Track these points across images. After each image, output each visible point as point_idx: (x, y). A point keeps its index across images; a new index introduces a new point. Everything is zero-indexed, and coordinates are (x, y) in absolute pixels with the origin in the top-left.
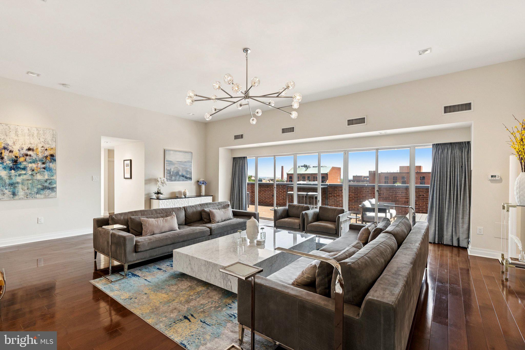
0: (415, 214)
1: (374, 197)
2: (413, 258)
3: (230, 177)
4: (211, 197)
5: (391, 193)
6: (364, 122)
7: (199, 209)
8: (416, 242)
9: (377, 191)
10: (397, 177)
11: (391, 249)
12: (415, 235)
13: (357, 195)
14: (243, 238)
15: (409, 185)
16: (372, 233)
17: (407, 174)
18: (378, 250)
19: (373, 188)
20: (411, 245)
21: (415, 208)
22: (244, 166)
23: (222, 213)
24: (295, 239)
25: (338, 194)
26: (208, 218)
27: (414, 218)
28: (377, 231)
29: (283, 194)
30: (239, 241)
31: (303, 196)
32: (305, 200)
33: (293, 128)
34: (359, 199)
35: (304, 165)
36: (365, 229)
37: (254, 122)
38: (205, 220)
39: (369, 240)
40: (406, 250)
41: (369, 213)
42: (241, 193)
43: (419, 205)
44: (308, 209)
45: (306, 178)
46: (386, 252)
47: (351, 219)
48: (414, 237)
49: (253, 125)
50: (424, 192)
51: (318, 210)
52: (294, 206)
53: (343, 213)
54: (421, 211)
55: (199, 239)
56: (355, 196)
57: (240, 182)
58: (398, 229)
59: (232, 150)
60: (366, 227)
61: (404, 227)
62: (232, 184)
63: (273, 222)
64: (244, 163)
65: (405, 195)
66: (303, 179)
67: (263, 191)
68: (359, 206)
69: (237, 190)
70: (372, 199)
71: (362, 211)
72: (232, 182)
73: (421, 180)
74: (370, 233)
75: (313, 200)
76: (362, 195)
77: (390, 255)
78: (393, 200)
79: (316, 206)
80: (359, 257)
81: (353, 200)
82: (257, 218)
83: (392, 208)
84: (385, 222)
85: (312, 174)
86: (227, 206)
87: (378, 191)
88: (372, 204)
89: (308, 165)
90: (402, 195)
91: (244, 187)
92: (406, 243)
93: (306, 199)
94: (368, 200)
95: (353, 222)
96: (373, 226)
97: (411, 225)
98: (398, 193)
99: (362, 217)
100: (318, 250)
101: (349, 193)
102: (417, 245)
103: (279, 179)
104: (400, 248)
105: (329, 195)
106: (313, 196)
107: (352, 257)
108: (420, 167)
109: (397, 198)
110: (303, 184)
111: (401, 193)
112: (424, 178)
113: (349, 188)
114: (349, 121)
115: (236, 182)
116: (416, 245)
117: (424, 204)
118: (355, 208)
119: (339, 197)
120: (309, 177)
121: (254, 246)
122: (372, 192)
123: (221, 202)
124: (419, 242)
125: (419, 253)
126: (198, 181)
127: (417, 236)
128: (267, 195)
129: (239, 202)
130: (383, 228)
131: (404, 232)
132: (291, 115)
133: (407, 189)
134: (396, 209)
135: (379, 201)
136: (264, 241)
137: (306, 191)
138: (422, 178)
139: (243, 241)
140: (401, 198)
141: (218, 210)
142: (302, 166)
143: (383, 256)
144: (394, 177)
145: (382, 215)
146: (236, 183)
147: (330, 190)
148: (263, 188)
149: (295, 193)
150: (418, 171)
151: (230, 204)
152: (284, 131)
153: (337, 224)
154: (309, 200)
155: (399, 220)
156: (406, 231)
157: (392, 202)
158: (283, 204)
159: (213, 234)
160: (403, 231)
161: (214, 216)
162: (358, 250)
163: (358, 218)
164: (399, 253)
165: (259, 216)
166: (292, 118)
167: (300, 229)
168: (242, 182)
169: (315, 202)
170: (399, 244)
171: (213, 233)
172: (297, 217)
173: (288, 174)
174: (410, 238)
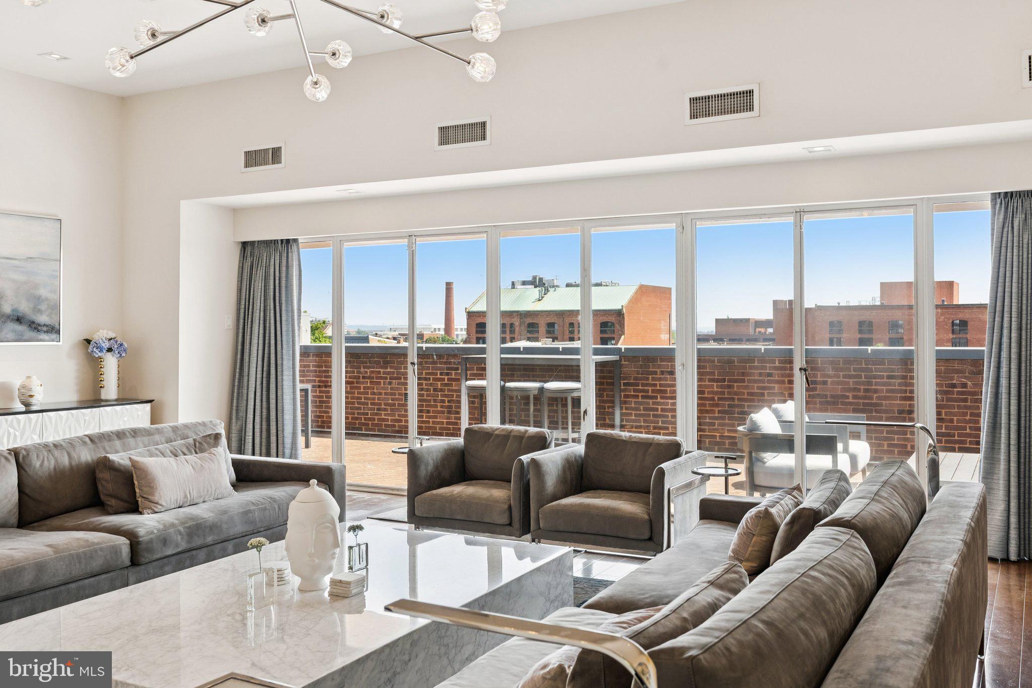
0: (936, 453)
1: (791, 396)
2: (935, 620)
3: (228, 320)
4: (145, 405)
5: (851, 380)
6: (751, 109)
7: (86, 456)
8: (945, 557)
9: (801, 369)
10: (870, 324)
11: (853, 586)
12: (939, 530)
13: (729, 387)
14: (269, 571)
15: (913, 348)
16: (782, 528)
17: (907, 312)
18: (804, 592)
19: (785, 362)
20: (924, 567)
21: (938, 434)
22: (287, 277)
23: (188, 469)
24: (495, 565)
25: (661, 385)
26: (124, 494)
27: (934, 467)
28: (802, 521)
29: (449, 390)
30: (255, 583)
31: (525, 396)
32: (535, 410)
33: (484, 124)
34: (736, 402)
35: (535, 278)
36: (758, 516)
37: (322, 94)
38: (113, 502)
39: (774, 554)
40: (909, 590)
41: (775, 454)
42: (273, 386)
43: (952, 421)
44: (541, 443)
45: (543, 329)
46: (833, 601)
47: (706, 477)
48: (936, 537)
49: (316, 103)
50: (967, 374)
51: (580, 449)
52: (488, 435)
53: (677, 455)
54: (955, 442)
55: (81, 583)
56: (723, 393)
57: (270, 344)
58: (876, 508)
59: (235, 212)
60: (761, 507)
61: (901, 501)
62: (237, 349)
63: (404, 502)
64: (287, 267)
65: (900, 384)
66: (529, 332)
67: (369, 378)
68: (736, 431)
69: (259, 376)
70: (785, 401)
71: (746, 448)
72: (237, 342)
73: (953, 332)
74: (775, 529)
75: (567, 412)
76: (746, 387)
77: (850, 611)
78: (858, 404)
79: (576, 435)
80: (731, 626)
81: (717, 409)
82: (336, 487)
83: (856, 436)
84: (832, 485)
85: (561, 314)
86: (212, 441)
87: (805, 370)
88: (784, 423)
89: (547, 277)
90: (890, 384)
91: (287, 364)
92: (907, 561)
93: (539, 407)
94: (770, 407)
95: (714, 490)
96: (788, 501)
97: (923, 494)
98: (875, 377)
99: (751, 472)
100: (579, 606)
101: (699, 380)
102: (948, 566)
103: (437, 332)
104: (887, 582)
105: (625, 390)
106: (564, 395)
107: (706, 624)
108: (949, 286)
109: (871, 398)
110: (528, 350)
111: (889, 377)
112: (964, 324)
113: (699, 361)
114: (693, 101)
115: (255, 341)
116: (943, 567)
117: (968, 418)
118: (722, 437)
119: (662, 398)
120: (551, 325)
121: (321, 602)
122: (783, 376)
123: (186, 426)
124: (955, 556)
125: (953, 598)
126: (88, 341)
127: (946, 533)
128: (383, 396)
129: (264, 427)
130: (825, 508)
131: (900, 519)
132: (469, 68)
133: (907, 364)
134: (869, 439)
135: (808, 410)
136: (363, 582)
137: (538, 376)
138: (959, 325)
139: (270, 584)
140: (886, 398)
141: (172, 460)
142: (524, 283)
143: (823, 614)
144: (861, 324)
145: (819, 461)
146: (254, 349)
147: (630, 369)
148: (369, 368)
149: (492, 383)
150: (943, 301)
151: (223, 432)
152: (448, 135)
153: (654, 502)
154: (550, 411)
155: (880, 476)
156: (905, 516)
157: (855, 411)
158: (449, 429)
159: (143, 560)
160: (895, 516)
161: (150, 483)
162: (730, 596)
163: (731, 475)
164: (884, 602)
165: (348, 481)
166: (471, 80)
167: (510, 524)
168: (279, 343)
169: (573, 418)
170: (884, 569)
171: (145, 557)
172: (500, 477)
173: (471, 315)
174: (922, 542)
